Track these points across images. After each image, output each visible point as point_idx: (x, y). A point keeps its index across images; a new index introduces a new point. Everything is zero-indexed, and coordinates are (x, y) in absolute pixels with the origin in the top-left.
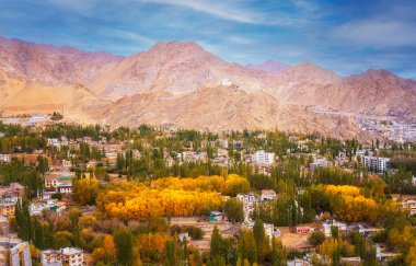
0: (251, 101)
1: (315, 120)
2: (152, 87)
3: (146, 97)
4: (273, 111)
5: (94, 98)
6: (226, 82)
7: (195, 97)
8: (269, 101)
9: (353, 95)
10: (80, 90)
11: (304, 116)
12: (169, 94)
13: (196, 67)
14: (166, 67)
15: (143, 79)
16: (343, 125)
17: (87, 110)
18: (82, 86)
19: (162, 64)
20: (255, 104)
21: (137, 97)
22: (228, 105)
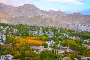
0: (47, 19)
1: (62, 25)
2: (23, 15)
3: (22, 17)
4: (52, 22)
5: (9, 17)
6: (41, 15)
7: (34, 18)
8: (51, 20)
9: (71, 19)
10: (5, 14)
11: (59, 23)
12: (27, 17)
13: (34, 11)
14: (27, 10)
15: (21, 13)
16: (68, 26)
17: (7, 19)
18: (6, 13)
19: (26, 10)
20: (48, 20)
21: (20, 17)
22: (41, 20)
